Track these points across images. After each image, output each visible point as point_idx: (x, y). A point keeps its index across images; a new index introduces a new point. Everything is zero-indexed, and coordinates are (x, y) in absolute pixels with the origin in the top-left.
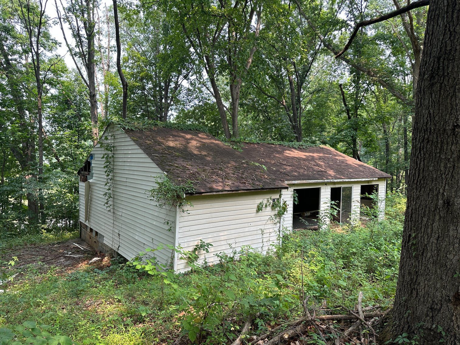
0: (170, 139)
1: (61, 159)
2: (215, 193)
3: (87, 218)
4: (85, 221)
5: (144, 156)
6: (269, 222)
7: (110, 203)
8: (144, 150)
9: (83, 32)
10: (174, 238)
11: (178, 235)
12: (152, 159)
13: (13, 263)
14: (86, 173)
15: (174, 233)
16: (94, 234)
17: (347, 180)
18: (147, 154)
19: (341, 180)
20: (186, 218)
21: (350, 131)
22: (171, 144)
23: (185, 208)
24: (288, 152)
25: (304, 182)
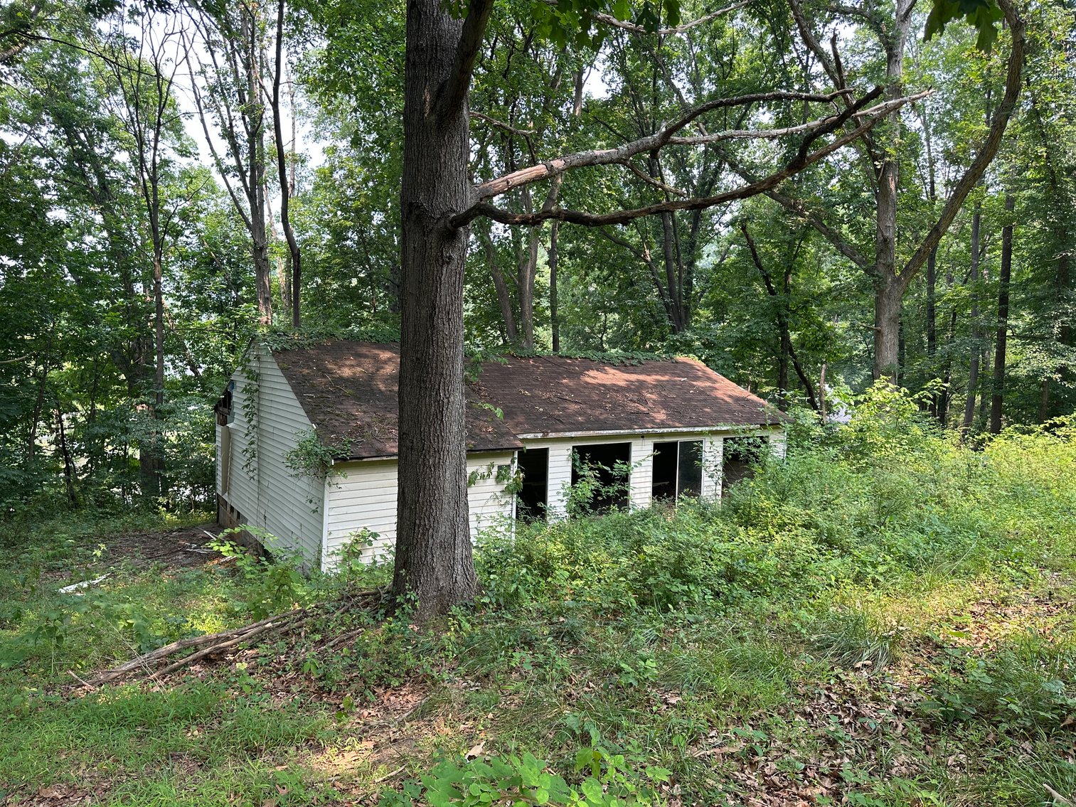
0: (348, 363)
1: (201, 371)
2: (385, 458)
3: (226, 488)
4: (223, 494)
5: (293, 396)
6: (490, 503)
7: (254, 465)
8: (293, 387)
9: (240, 128)
10: (322, 523)
11: (326, 520)
12: (301, 403)
13: (99, 553)
14: (226, 410)
15: (322, 516)
16: (235, 514)
17: (685, 430)
18: (296, 394)
19: (673, 430)
20: (336, 496)
21: (757, 323)
22: (347, 372)
23: (335, 480)
24: (592, 373)
25: (591, 433)
